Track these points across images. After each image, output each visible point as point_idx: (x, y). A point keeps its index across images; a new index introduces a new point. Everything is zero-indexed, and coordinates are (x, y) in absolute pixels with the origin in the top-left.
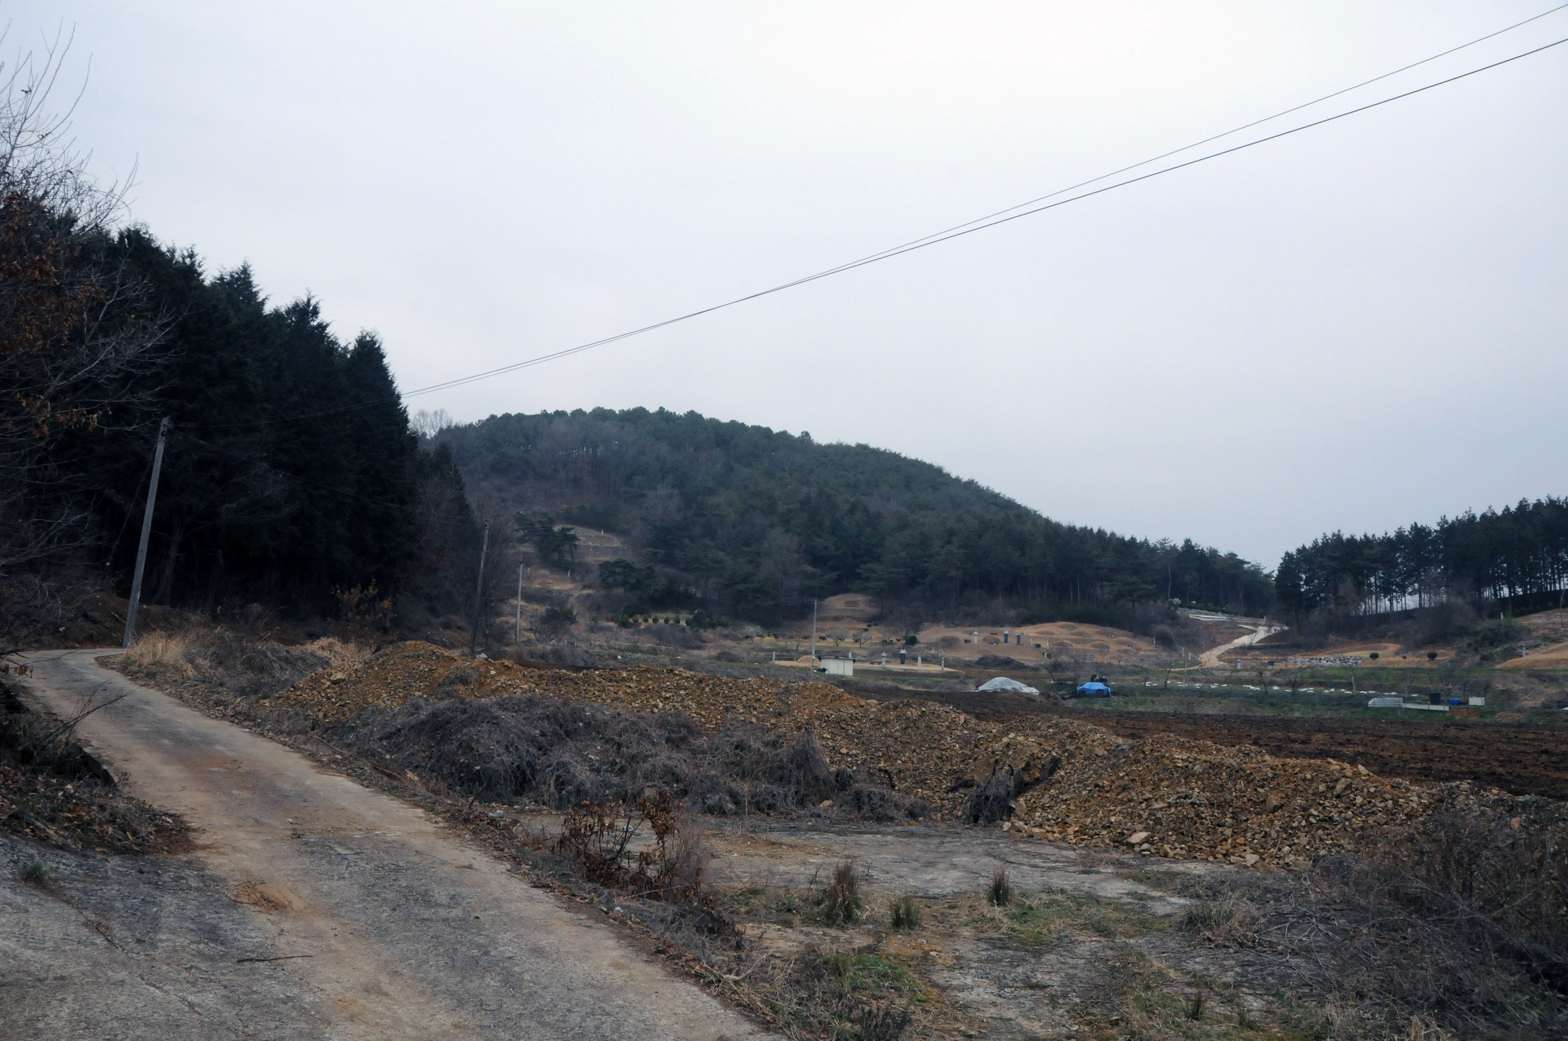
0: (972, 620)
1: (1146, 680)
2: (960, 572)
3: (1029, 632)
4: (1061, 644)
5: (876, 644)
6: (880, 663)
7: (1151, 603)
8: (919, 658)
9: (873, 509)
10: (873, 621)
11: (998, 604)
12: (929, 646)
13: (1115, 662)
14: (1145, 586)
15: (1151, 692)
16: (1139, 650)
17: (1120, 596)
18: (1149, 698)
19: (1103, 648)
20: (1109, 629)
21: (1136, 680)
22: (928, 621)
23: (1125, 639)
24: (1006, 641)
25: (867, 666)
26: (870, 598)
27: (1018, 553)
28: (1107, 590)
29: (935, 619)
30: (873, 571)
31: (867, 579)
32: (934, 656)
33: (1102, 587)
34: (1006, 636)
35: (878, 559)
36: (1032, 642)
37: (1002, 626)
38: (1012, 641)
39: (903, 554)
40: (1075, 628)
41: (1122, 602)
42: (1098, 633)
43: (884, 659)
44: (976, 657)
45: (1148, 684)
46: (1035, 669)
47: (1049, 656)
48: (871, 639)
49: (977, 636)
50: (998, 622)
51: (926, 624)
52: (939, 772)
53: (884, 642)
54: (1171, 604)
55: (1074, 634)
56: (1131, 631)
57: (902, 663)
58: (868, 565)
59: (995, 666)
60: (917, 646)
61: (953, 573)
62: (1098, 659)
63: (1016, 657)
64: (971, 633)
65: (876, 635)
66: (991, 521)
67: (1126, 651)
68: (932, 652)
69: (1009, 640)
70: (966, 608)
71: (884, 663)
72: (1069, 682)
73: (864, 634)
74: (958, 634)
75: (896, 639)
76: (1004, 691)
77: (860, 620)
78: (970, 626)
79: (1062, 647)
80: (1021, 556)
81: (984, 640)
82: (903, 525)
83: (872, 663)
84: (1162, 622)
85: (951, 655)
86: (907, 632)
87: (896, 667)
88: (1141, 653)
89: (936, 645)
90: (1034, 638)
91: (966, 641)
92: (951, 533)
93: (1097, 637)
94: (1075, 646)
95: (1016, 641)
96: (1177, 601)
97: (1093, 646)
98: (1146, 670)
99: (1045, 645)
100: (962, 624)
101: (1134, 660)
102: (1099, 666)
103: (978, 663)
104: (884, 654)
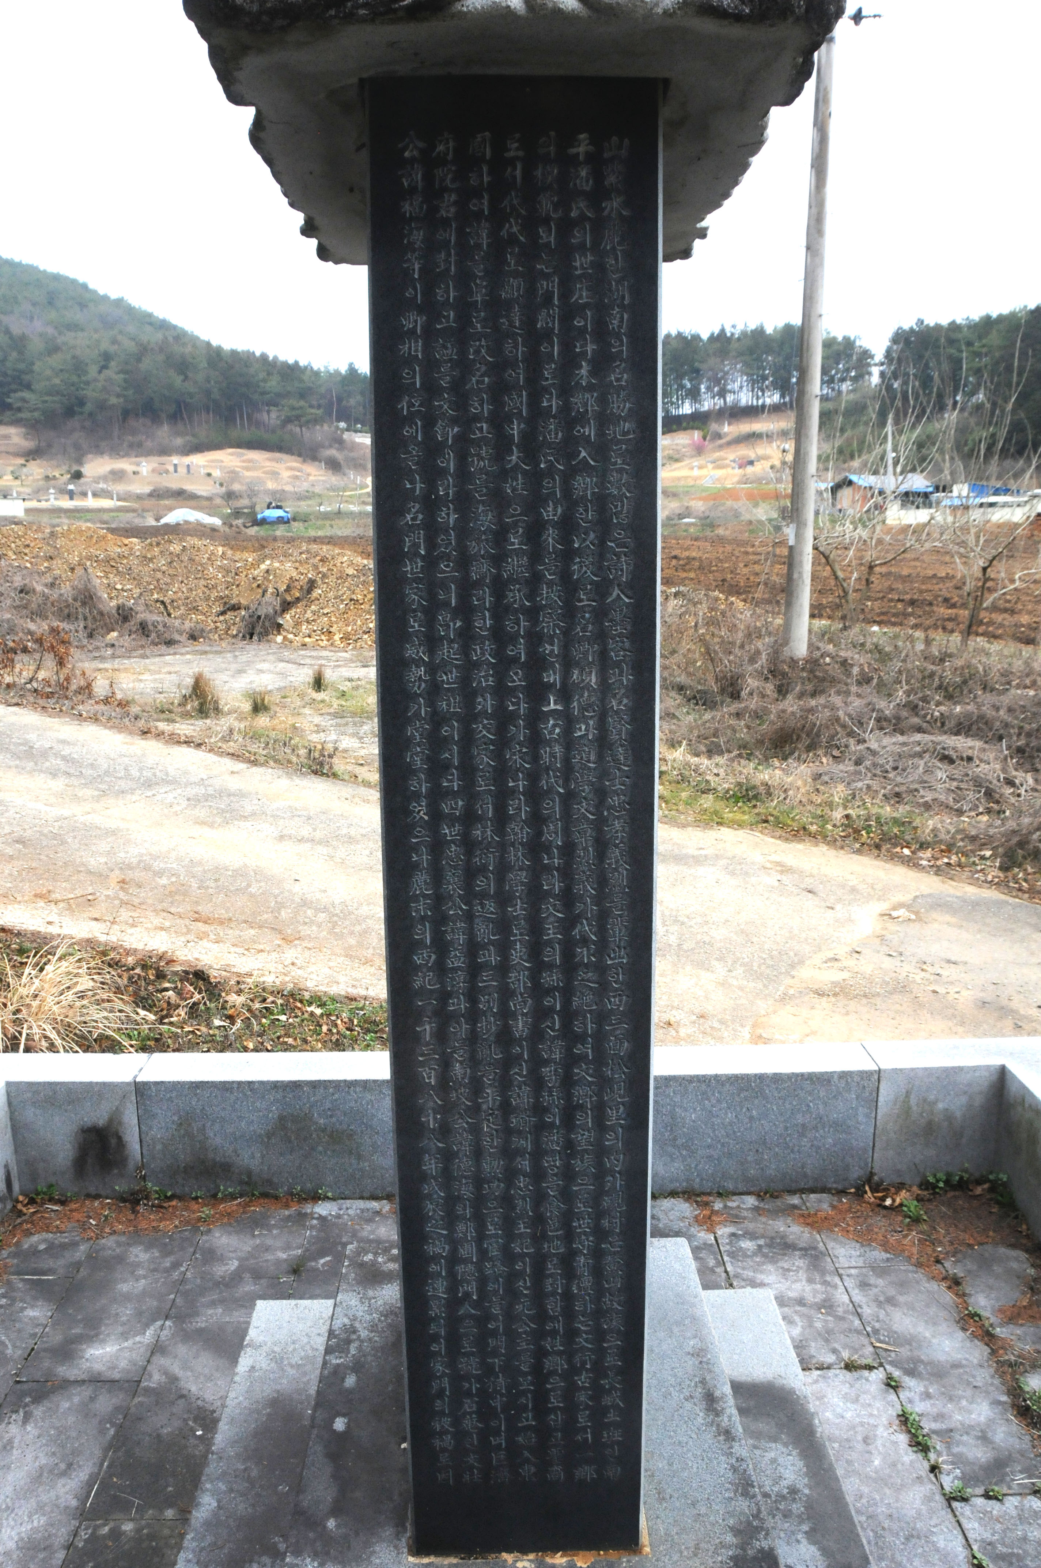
0: (138, 449)
1: (321, 504)
2: (122, 400)
3: (198, 460)
4: (233, 472)
5: (38, 480)
6: (47, 500)
7: (318, 427)
8: (90, 494)
9: (16, 330)
10: (32, 455)
11: (164, 432)
12: (97, 480)
13: (288, 488)
14: (313, 411)
15: (326, 516)
16: (309, 475)
17: (288, 420)
18: (328, 523)
19: (275, 474)
20: (278, 455)
21: (309, 506)
22: (90, 453)
23: (295, 464)
24: (176, 471)
25: (33, 504)
26: (23, 430)
27: (182, 377)
28: (273, 415)
29: (98, 451)
30: (24, 400)
31: (19, 410)
32: (103, 490)
33: (268, 412)
34: (175, 466)
35: (28, 387)
36: (203, 471)
37: (170, 455)
38: (182, 470)
39: (57, 381)
40: (243, 455)
41: (289, 427)
42: (269, 459)
43: (52, 497)
44: (147, 489)
45: (322, 509)
46: (209, 499)
47: (221, 485)
48: (32, 475)
49: (146, 466)
50: (164, 451)
51: (90, 456)
52: (208, 599)
53: (47, 478)
54: (337, 428)
55: (244, 461)
56: (300, 455)
57: (71, 498)
58: (20, 394)
59: (168, 497)
60: (82, 480)
61: (113, 400)
62: (271, 485)
63: (189, 487)
64: (138, 465)
65: (36, 470)
66: (149, 342)
67: (296, 478)
68: (101, 486)
69: (179, 469)
70: (130, 438)
71: (52, 500)
72: (246, 511)
73: (25, 470)
74: (125, 465)
75: (60, 473)
76: (186, 522)
77: (17, 455)
78: (136, 456)
79: (233, 475)
80: (184, 381)
81: (153, 471)
82: (53, 349)
83: (39, 501)
84: (331, 446)
85: (120, 488)
86: (70, 466)
87: (66, 503)
88: (311, 478)
89: (105, 478)
90: (204, 466)
91: (134, 473)
92: (107, 357)
93: (268, 464)
94: (248, 474)
95: (185, 471)
96: (342, 425)
97: (264, 473)
98: (320, 496)
99: (216, 473)
100: (127, 455)
101: (305, 486)
102: (274, 493)
103: (150, 495)
104: (52, 491)
